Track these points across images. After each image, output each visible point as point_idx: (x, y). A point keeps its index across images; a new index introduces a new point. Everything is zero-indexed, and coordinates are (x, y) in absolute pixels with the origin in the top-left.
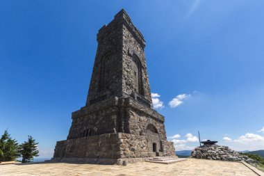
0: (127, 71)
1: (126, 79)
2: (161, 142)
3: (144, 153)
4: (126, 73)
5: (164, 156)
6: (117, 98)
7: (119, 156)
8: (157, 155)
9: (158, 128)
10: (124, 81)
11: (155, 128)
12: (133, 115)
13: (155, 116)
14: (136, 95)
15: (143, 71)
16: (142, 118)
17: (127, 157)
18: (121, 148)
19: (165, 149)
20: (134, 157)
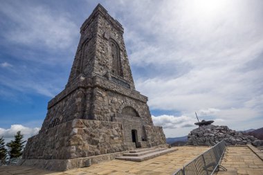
0: (101, 53)
1: (99, 60)
2: (144, 128)
3: (115, 146)
4: (100, 55)
5: (149, 146)
6: (82, 78)
7: (67, 156)
8: (138, 146)
9: (139, 111)
10: (96, 62)
11: (135, 111)
12: (101, 96)
13: (135, 97)
14: (110, 75)
15: (121, 53)
16: (115, 99)
17: (84, 156)
18: (72, 143)
19: (149, 137)
20: (96, 154)
